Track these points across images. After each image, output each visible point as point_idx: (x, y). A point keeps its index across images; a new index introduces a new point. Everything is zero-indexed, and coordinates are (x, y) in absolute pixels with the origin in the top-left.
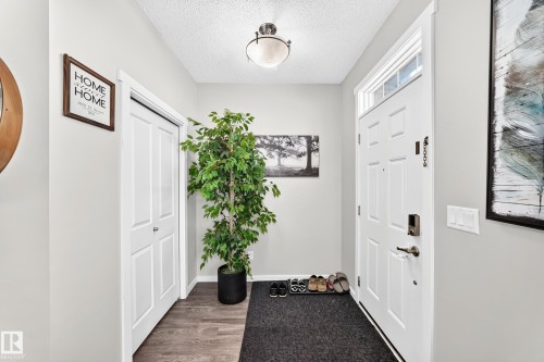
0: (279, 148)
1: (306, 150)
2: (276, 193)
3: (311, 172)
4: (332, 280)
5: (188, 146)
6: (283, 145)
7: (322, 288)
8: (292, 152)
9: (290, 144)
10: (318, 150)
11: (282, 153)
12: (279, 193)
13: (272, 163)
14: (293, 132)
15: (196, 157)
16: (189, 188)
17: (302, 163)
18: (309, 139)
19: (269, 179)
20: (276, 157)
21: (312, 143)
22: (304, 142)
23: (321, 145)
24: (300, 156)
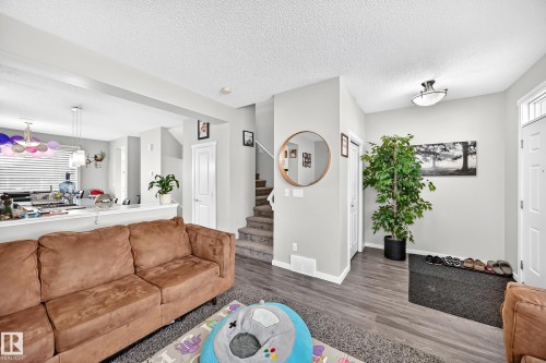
0: (434, 153)
1: (462, 153)
2: (432, 187)
3: (467, 171)
4: (491, 264)
5: (365, 158)
6: (438, 151)
8: (446, 156)
9: (445, 150)
10: (475, 153)
11: (436, 156)
12: (434, 188)
13: (427, 164)
14: (447, 140)
15: (368, 164)
16: (364, 184)
17: (459, 164)
18: (465, 145)
19: (425, 178)
20: (431, 161)
21: (468, 149)
22: (460, 147)
23: (479, 148)
24: (456, 159)
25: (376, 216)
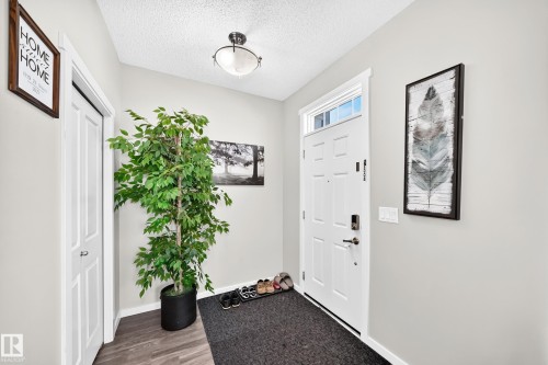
0: (226, 155)
1: (252, 159)
2: (229, 202)
3: (257, 180)
4: (278, 280)
5: (119, 144)
6: (231, 152)
7: (271, 290)
8: (239, 160)
9: (237, 151)
10: (263, 160)
11: (230, 161)
12: (231, 201)
13: (219, 170)
14: (240, 140)
16: (116, 197)
17: (248, 172)
18: (255, 148)
19: (220, 188)
20: (223, 164)
21: (258, 153)
22: (251, 151)
23: (266, 155)
24: (247, 164)
25: (144, 257)
